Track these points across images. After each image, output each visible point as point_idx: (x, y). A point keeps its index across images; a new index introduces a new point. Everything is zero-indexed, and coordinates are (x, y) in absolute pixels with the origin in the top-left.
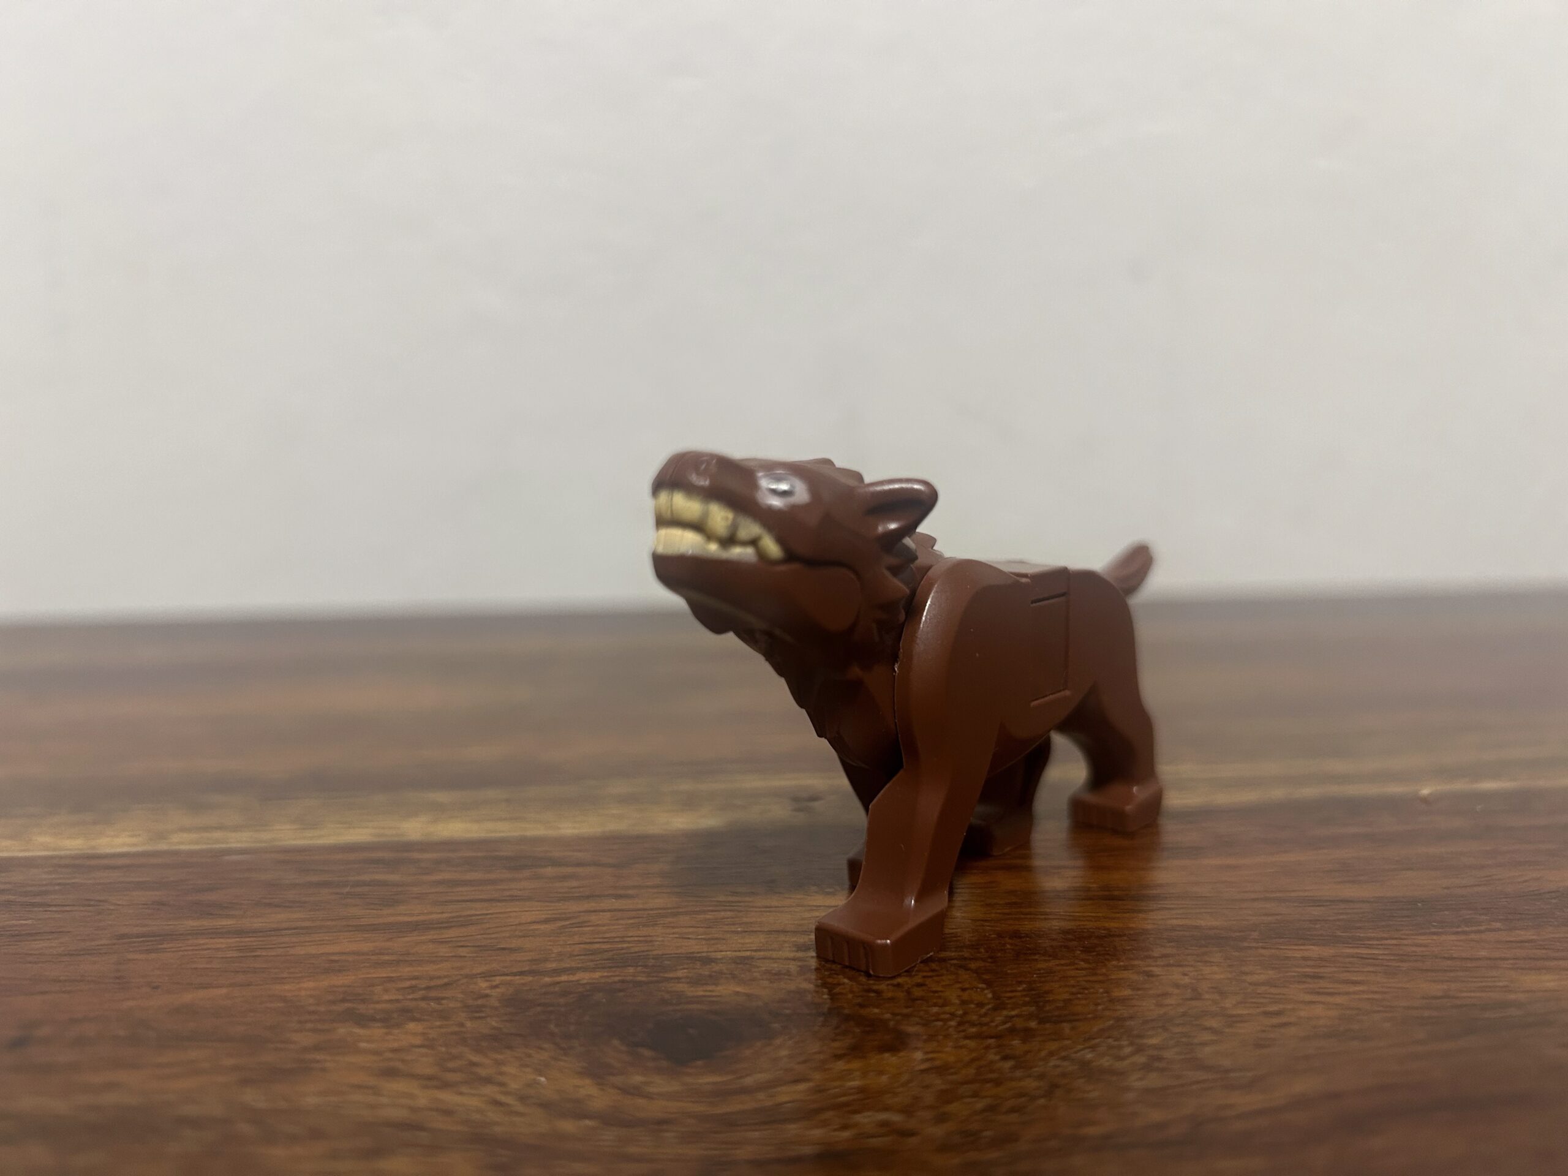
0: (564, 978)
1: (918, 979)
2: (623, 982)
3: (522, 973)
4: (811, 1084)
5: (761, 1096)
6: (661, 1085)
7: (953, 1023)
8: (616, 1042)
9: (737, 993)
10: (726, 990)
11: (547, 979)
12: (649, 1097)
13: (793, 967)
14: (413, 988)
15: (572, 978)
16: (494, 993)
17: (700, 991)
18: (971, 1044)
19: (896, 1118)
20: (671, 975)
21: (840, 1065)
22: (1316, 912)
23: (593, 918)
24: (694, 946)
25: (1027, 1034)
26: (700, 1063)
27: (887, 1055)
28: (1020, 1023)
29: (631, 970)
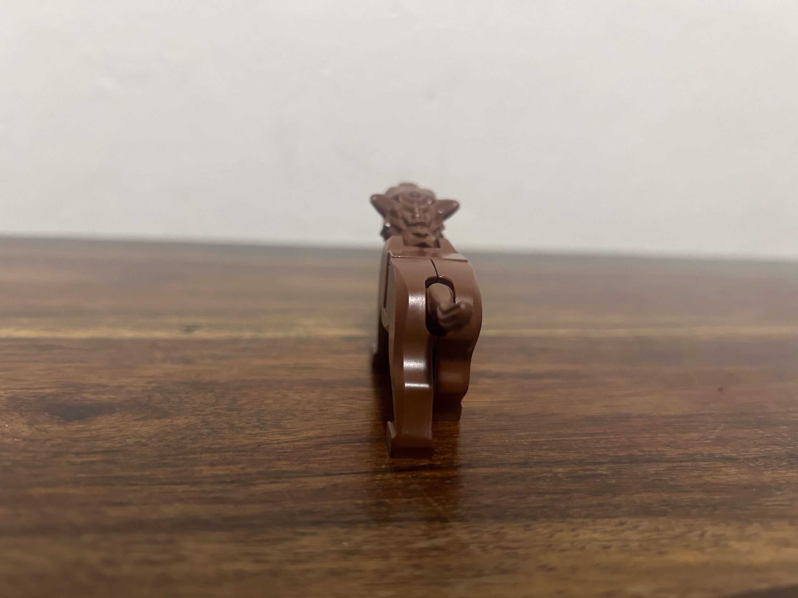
0: (39, 391)
1: (189, 395)
2: (64, 393)
3: (21, 389)
4: (117, 429)
5: (94, 432)
6: (56, 428)
7: (191, 410)
8: (46, 413)
9: (109, 398)
10: (105, 397)
11: (31, 391)
12: (47, 432)
15: (43, 391)
16: (6, 395)
17: (94, 397)
18: (192, 417)
19: (144, 441)
20: (87, 391)
21: (134, 423)
24: (104, 381)
26: (77, 421)
27: (155, 420)
28: (219, 411)
29: (70, 389)
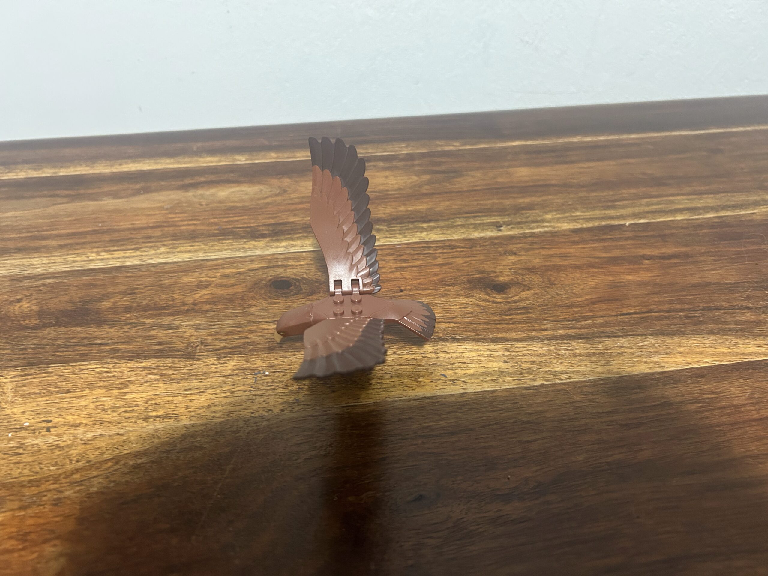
13: (510, 273)
14: (451, 279)
22: (597, 260)
23: (472, 262)
25: (548, 287)
